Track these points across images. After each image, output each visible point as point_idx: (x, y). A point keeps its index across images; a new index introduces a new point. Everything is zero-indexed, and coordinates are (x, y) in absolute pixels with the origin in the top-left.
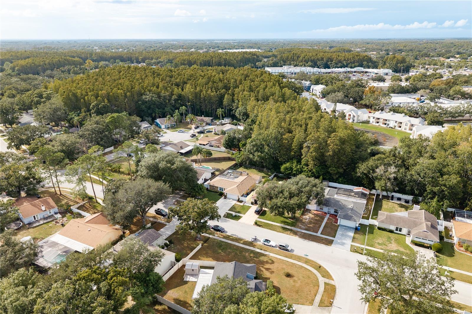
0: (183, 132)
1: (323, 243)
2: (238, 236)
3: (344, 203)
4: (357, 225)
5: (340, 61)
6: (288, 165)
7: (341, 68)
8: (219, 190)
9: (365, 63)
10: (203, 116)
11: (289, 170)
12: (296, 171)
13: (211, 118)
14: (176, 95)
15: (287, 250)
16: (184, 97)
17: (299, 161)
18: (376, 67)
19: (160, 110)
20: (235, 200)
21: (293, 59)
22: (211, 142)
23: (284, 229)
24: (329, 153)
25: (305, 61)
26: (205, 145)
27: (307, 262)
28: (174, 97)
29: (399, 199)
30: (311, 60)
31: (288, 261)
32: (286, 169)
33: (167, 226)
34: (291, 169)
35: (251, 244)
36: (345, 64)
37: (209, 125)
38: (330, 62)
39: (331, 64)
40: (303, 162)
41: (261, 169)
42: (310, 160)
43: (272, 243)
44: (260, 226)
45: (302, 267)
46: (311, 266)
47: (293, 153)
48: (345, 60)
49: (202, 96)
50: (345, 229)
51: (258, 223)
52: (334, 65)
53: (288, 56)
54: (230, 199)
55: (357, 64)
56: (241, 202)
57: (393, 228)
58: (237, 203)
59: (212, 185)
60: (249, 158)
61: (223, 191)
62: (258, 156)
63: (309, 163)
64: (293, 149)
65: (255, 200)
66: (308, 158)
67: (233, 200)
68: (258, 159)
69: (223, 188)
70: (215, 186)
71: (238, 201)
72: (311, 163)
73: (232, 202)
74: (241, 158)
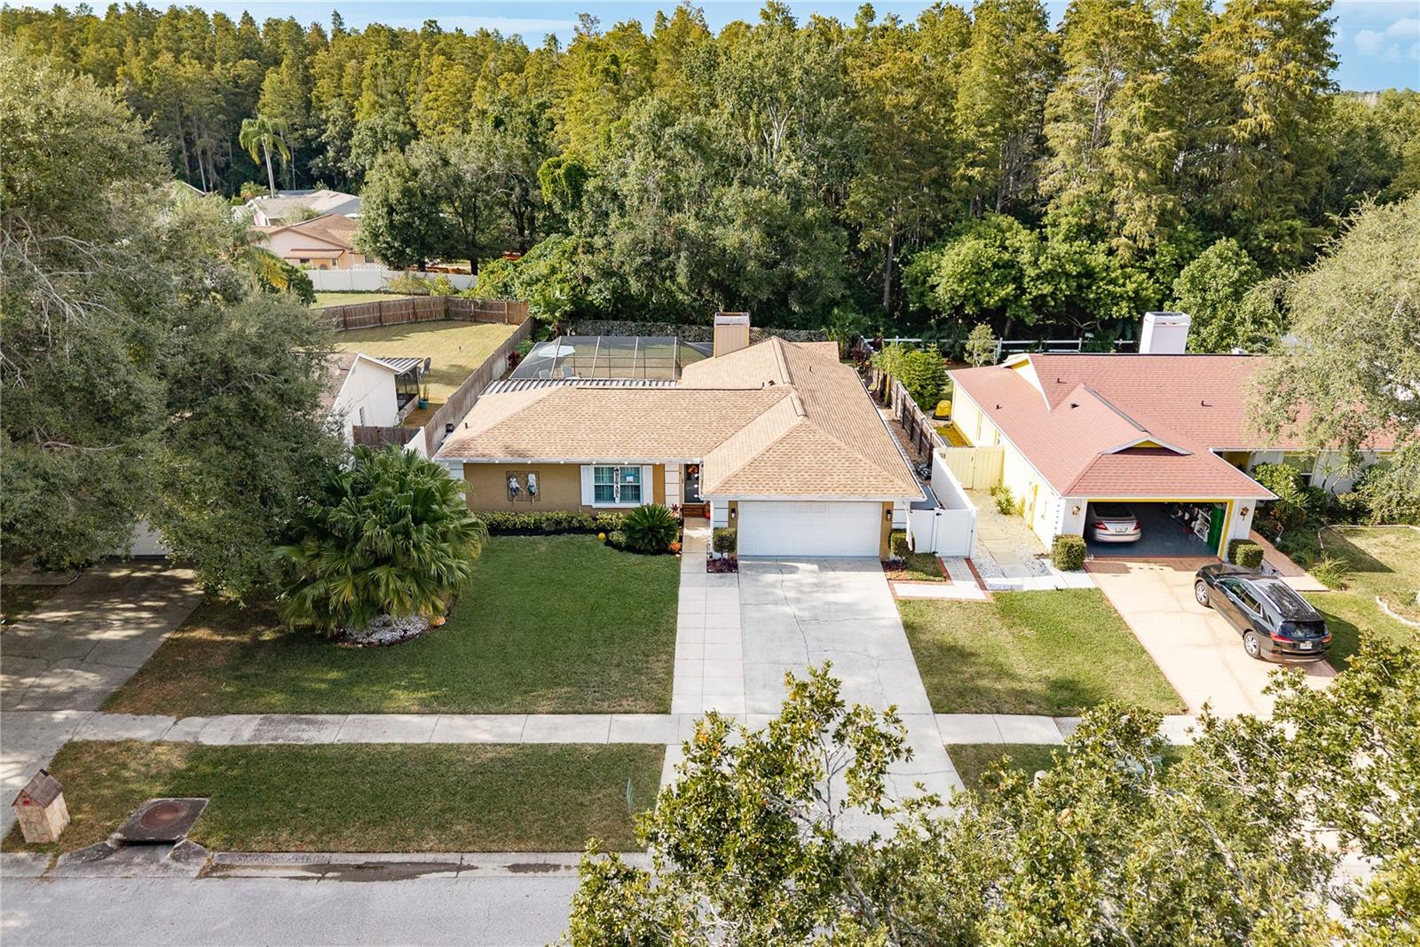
8: (588, 497)
11: (1000, 282)
12: (1050, 277)
17: (1032, 215)
20: (862, 563)
32: (976, 274)
34: (1009, 270)
40: (1063, 215)
42: (1120, 191)
47: (973, 173)
54: (781, 563)
56: (931, 566)
58: (917, 589)
59: (500, 457)
60: (680, 235)
61: (647, 498)
62: (753, 215)
63: (1120, 209)
64: (968, 146)
65: (1093, 506)
66: (1109, 180)
67: (826, 562)
68: (754, 236)
69: (636, 471)
70: (539, 468)
71: (888, 566)
72: (1138, 205)
73: (836, 588)
74: (563, 281)
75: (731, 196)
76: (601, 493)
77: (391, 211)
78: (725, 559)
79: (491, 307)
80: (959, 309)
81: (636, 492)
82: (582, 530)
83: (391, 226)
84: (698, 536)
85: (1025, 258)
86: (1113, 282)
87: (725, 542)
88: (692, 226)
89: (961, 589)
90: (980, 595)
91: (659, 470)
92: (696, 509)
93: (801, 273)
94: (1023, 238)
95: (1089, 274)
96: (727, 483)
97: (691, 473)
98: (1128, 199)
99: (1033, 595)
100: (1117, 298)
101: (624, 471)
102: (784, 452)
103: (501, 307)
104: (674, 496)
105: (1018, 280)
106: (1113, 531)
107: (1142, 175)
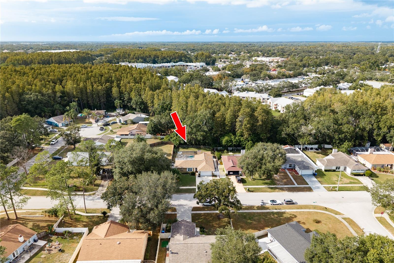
0: (86, 127)
1: (307, 191)
2: (246, 205)
3: (294, 158)
4: (314, 172)
5: (164, 58)
6: (226, 138)
7: (167, 63)
8: (187, 171)
9: (183, 58)
10: (96, 109)
11: (230, 143)
12: (236, 142)
13: (105, 111)
14: (58, 92)
15: (293, 204)
16: (68, 93)
17: (234, 134)
18: (191, 61)
19: (49, 109)
20: (210, 176)
21: (125, 57)
22: (131, 131)
23: (272, 188)
24: (259, 123)
25: (136, 58)
26: (127, 135)
27: (315, 207)
28: (58, 94)
29: (312, 149)
30: (141, 57)
31: (303, 212)
32: (227, 141)
33: (178, 215)
34: (231, 141)
35: (262, 207)
36: (169, 60)
37: (107, 117)
38: (157, 59)
39: (158, 60)
40: (238, 133)
41: (198, 146)
42: (244, 131)
43: (278, 202)
44: (253, 191)
45: (317, 213)
46: (320, 210)
47: (228, 128)
48: (168, 57)
49: (88, 91)
50: (307, 177)
51: (250, 190)
52: (161, 61)
53: (120, 55)
54: (204, 176)
55: (178, 60)
56: (216, 176)
57: (334, 168)
58: (214, 178)
59: (180, 167)
60: (193, 138)
61: (193, 171)
62: (201, 135)
63: (244, 133)
64: (227, 125)
65: (228, 171)
66: (243, 130)
67: (208, 176)
68: (202, 138)
69: (192, 168)
70: (183, 168)
71: (212, 176)
72: (246, 133)
73: (209, 178)
74: (178, 140)
75: (199, 133)
76: (188, 170)
77: (152, 128)
78: (199, 176)
79: (168, 142)
80: (225, 146)
81: (191, 170)
82: (187, 173)
83: (152, 130)
84: (197, 174)
85: (233, 140)
86: (243, 142)
87: (199, 175)
88: (194, 137)
89: (218, 178)
90: (219, 178)
91: (194, 168)
92: (196, 171)
93: (207, 142)
94: (233, 137)
95: (240, 141)
96: (200, 170)
97: (196, 168)
98: (245, 132)
99: (223, 178)
100: (243, 144)
101: (191, 168)
102: (204, 167)
103: (169, 142)
104: (195, 170)
105: (232, 142)
106: (231, 173)
107: (247, 130)
